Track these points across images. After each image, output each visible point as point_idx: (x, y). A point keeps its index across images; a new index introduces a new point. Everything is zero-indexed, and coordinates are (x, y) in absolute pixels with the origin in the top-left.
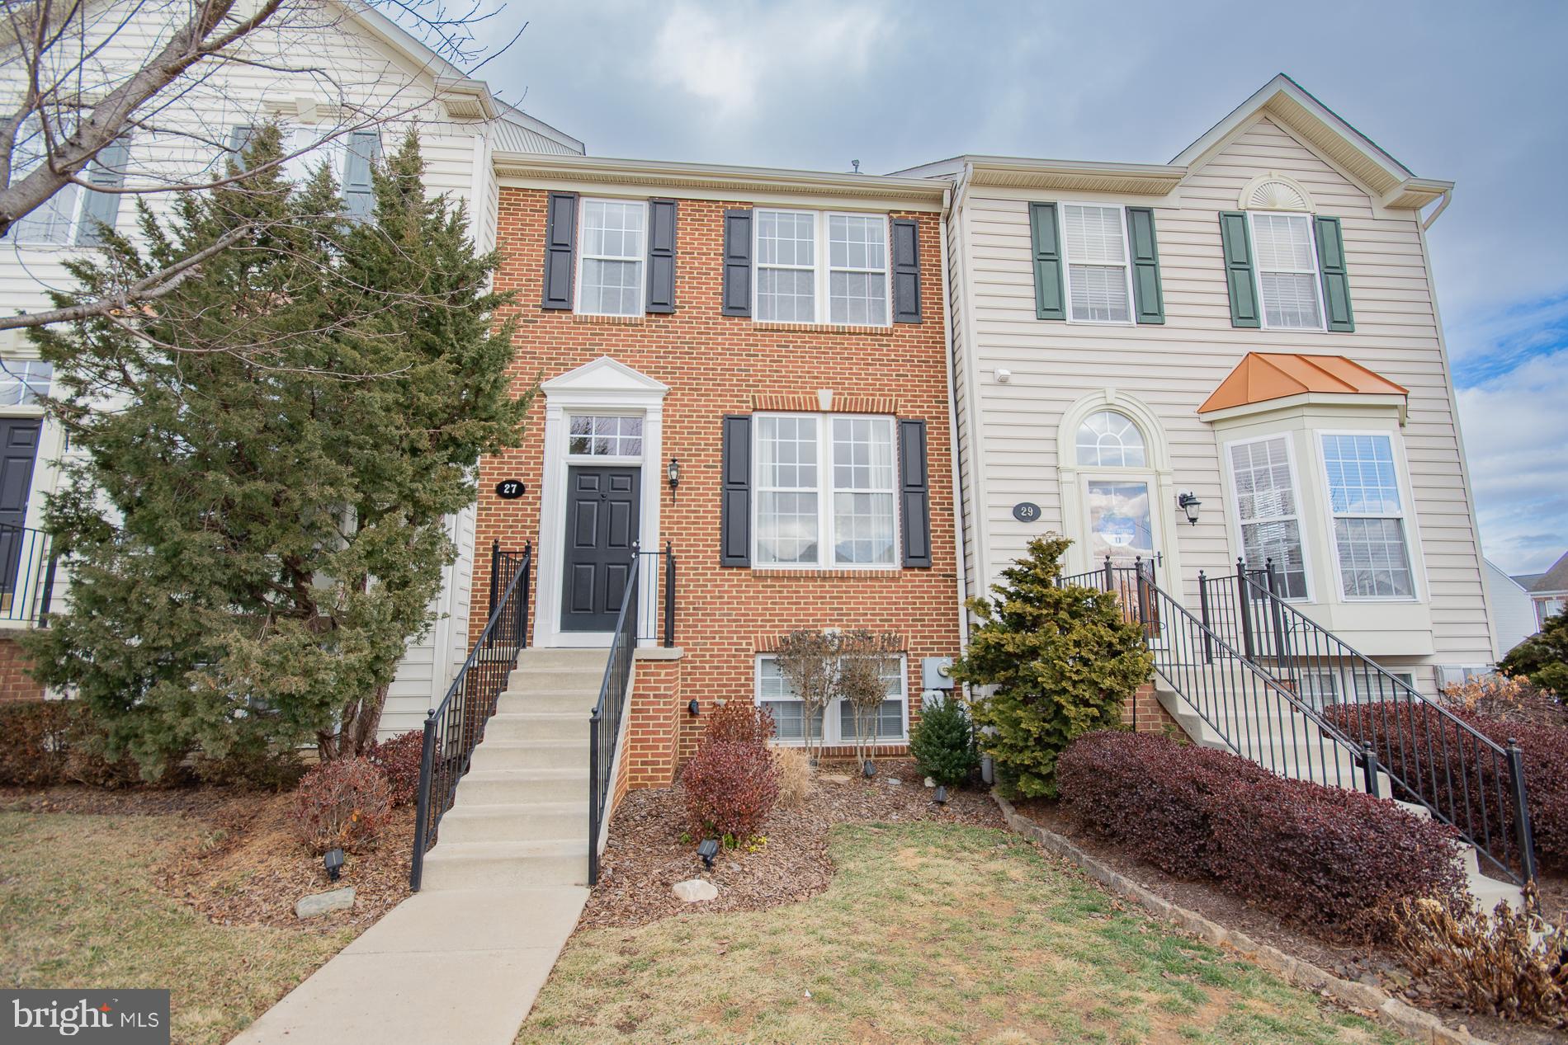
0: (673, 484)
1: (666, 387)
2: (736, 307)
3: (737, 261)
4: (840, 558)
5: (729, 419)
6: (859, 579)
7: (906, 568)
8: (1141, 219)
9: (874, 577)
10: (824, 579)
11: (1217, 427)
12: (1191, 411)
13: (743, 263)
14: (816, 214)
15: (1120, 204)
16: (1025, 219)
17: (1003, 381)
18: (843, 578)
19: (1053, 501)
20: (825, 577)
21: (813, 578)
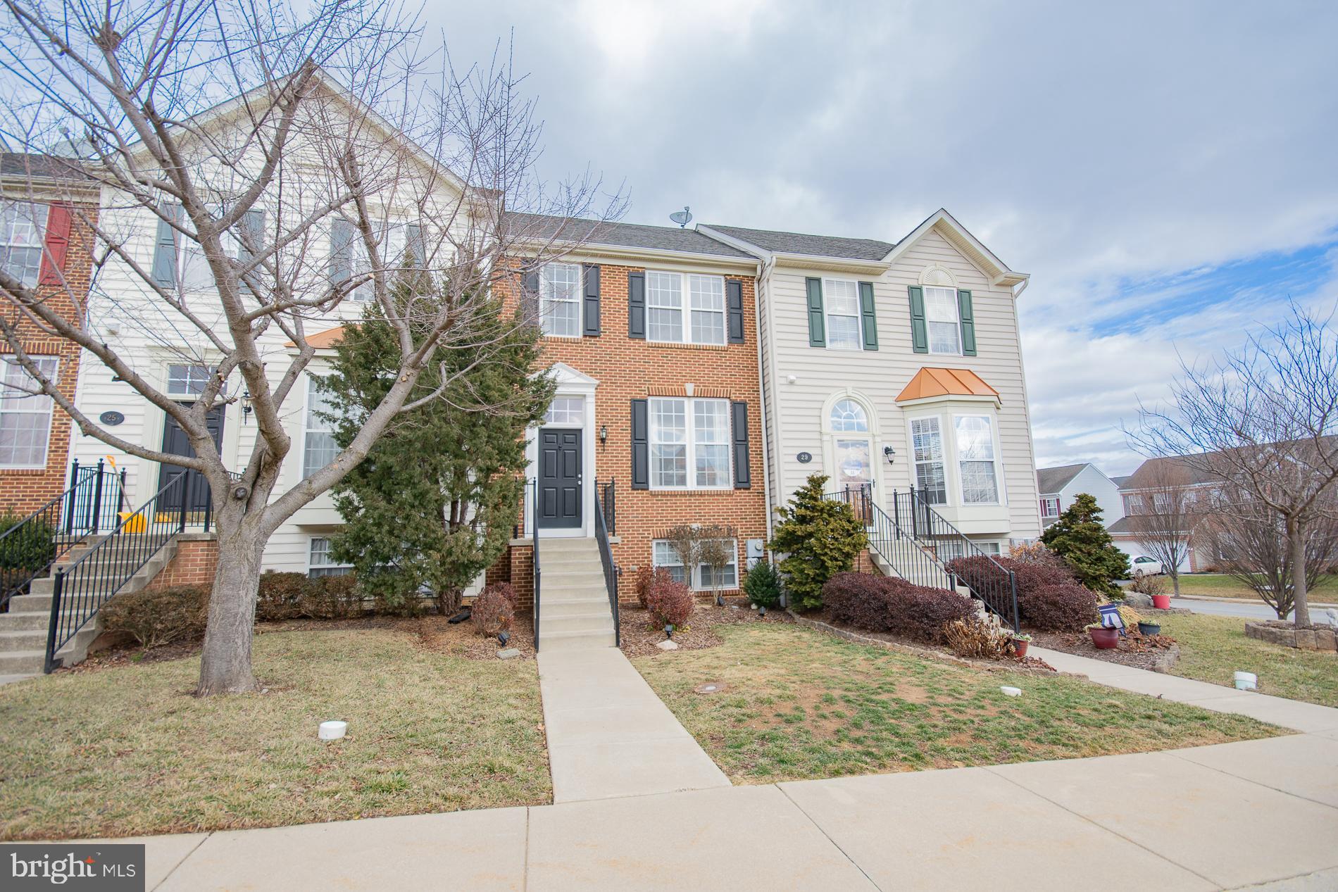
0: (603, 440)
1: (598, 382)
2: (637, 332)
3: (636, 303)
4: (700, 481)
5: (634, 402)
6: (711, 495)
7: (737, 488)
8: (867, 288)
9: (719, 494)
10: (691, 495)
11: (905, 409)
12: (891, 400)
13: (641, 305)
14: (682, 275)
15: (855, 280)
16: (804, 287)
17: (792, 383)
18: (701, 495)
19: (818, 451)
20: (691, 494)
21: (685, 495)
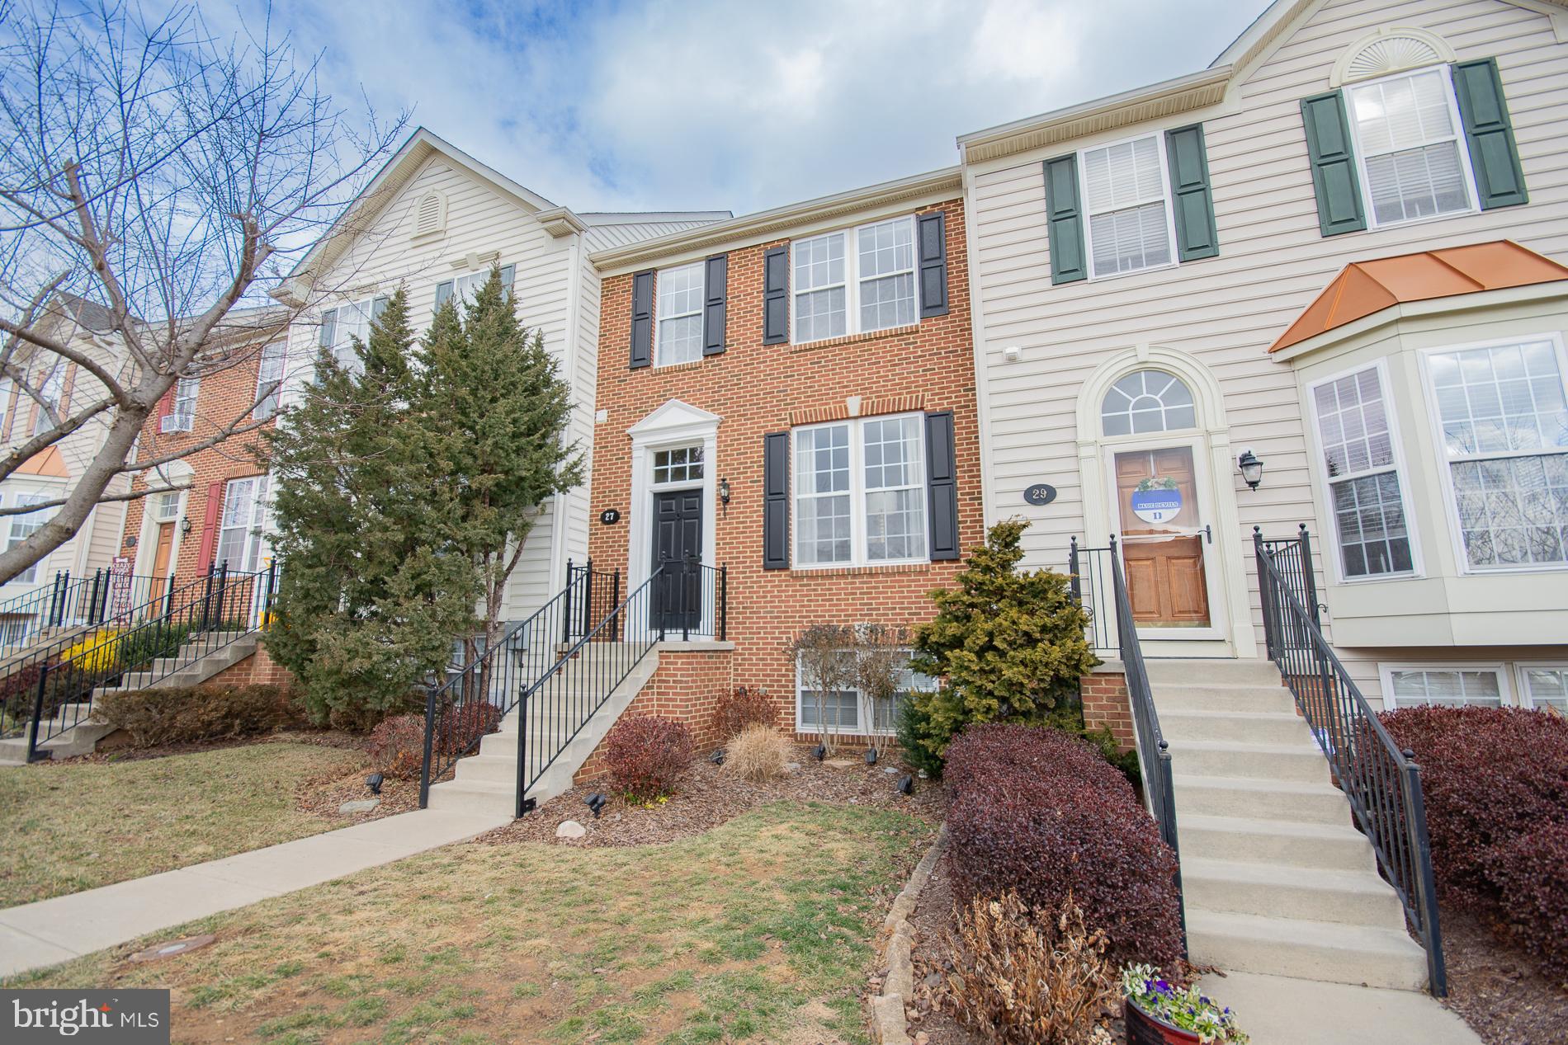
0: (726, 500)
1: (717, 417)
2: (775, 336)
3: (775, 294)
4: (872, 554)
5: (770, 437)
6: (887, 574)
7: (934, 561)
8: (1186, 143)
9: (902, 572)
10: (854, 576)
11: (1298, 365)
12: (1261, 352)
13: (782, 294)
14: (846, 232)
15: (1157, 132)
16: (1040, 180)
17: (1012, 360)
18: (872, 574)
19: (1071, 480)
20: (855, 574)
21: (844, 576)
